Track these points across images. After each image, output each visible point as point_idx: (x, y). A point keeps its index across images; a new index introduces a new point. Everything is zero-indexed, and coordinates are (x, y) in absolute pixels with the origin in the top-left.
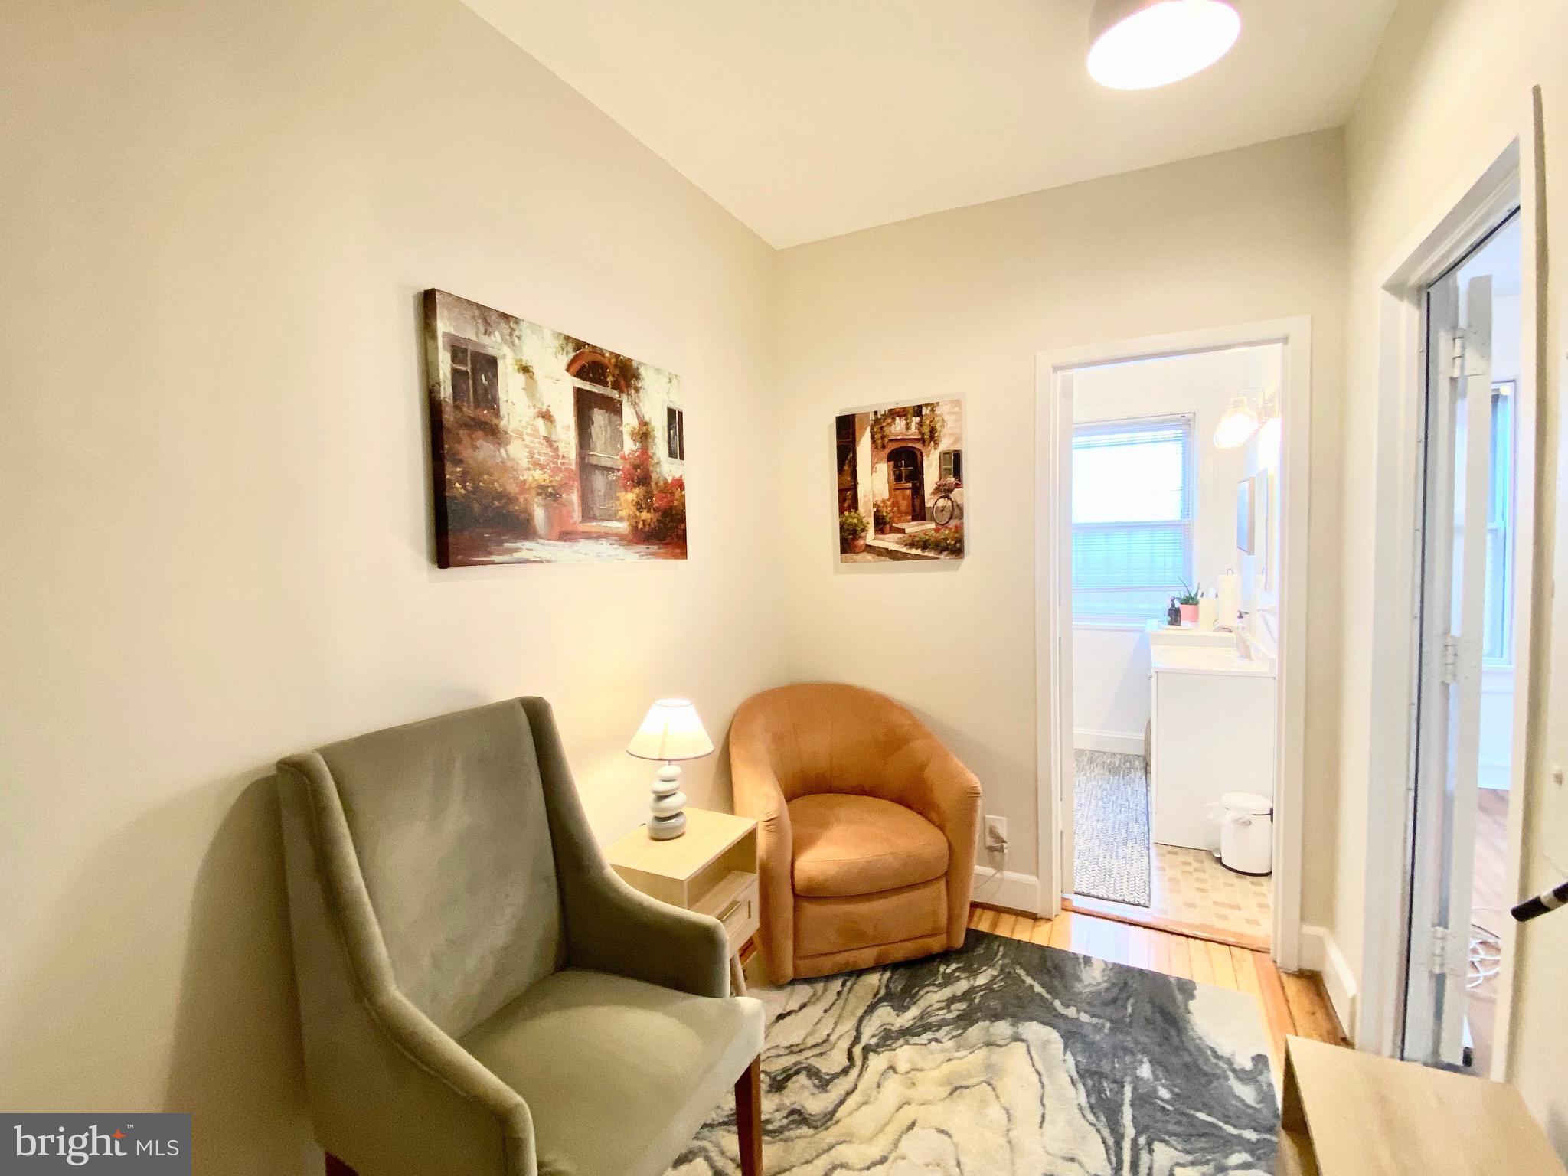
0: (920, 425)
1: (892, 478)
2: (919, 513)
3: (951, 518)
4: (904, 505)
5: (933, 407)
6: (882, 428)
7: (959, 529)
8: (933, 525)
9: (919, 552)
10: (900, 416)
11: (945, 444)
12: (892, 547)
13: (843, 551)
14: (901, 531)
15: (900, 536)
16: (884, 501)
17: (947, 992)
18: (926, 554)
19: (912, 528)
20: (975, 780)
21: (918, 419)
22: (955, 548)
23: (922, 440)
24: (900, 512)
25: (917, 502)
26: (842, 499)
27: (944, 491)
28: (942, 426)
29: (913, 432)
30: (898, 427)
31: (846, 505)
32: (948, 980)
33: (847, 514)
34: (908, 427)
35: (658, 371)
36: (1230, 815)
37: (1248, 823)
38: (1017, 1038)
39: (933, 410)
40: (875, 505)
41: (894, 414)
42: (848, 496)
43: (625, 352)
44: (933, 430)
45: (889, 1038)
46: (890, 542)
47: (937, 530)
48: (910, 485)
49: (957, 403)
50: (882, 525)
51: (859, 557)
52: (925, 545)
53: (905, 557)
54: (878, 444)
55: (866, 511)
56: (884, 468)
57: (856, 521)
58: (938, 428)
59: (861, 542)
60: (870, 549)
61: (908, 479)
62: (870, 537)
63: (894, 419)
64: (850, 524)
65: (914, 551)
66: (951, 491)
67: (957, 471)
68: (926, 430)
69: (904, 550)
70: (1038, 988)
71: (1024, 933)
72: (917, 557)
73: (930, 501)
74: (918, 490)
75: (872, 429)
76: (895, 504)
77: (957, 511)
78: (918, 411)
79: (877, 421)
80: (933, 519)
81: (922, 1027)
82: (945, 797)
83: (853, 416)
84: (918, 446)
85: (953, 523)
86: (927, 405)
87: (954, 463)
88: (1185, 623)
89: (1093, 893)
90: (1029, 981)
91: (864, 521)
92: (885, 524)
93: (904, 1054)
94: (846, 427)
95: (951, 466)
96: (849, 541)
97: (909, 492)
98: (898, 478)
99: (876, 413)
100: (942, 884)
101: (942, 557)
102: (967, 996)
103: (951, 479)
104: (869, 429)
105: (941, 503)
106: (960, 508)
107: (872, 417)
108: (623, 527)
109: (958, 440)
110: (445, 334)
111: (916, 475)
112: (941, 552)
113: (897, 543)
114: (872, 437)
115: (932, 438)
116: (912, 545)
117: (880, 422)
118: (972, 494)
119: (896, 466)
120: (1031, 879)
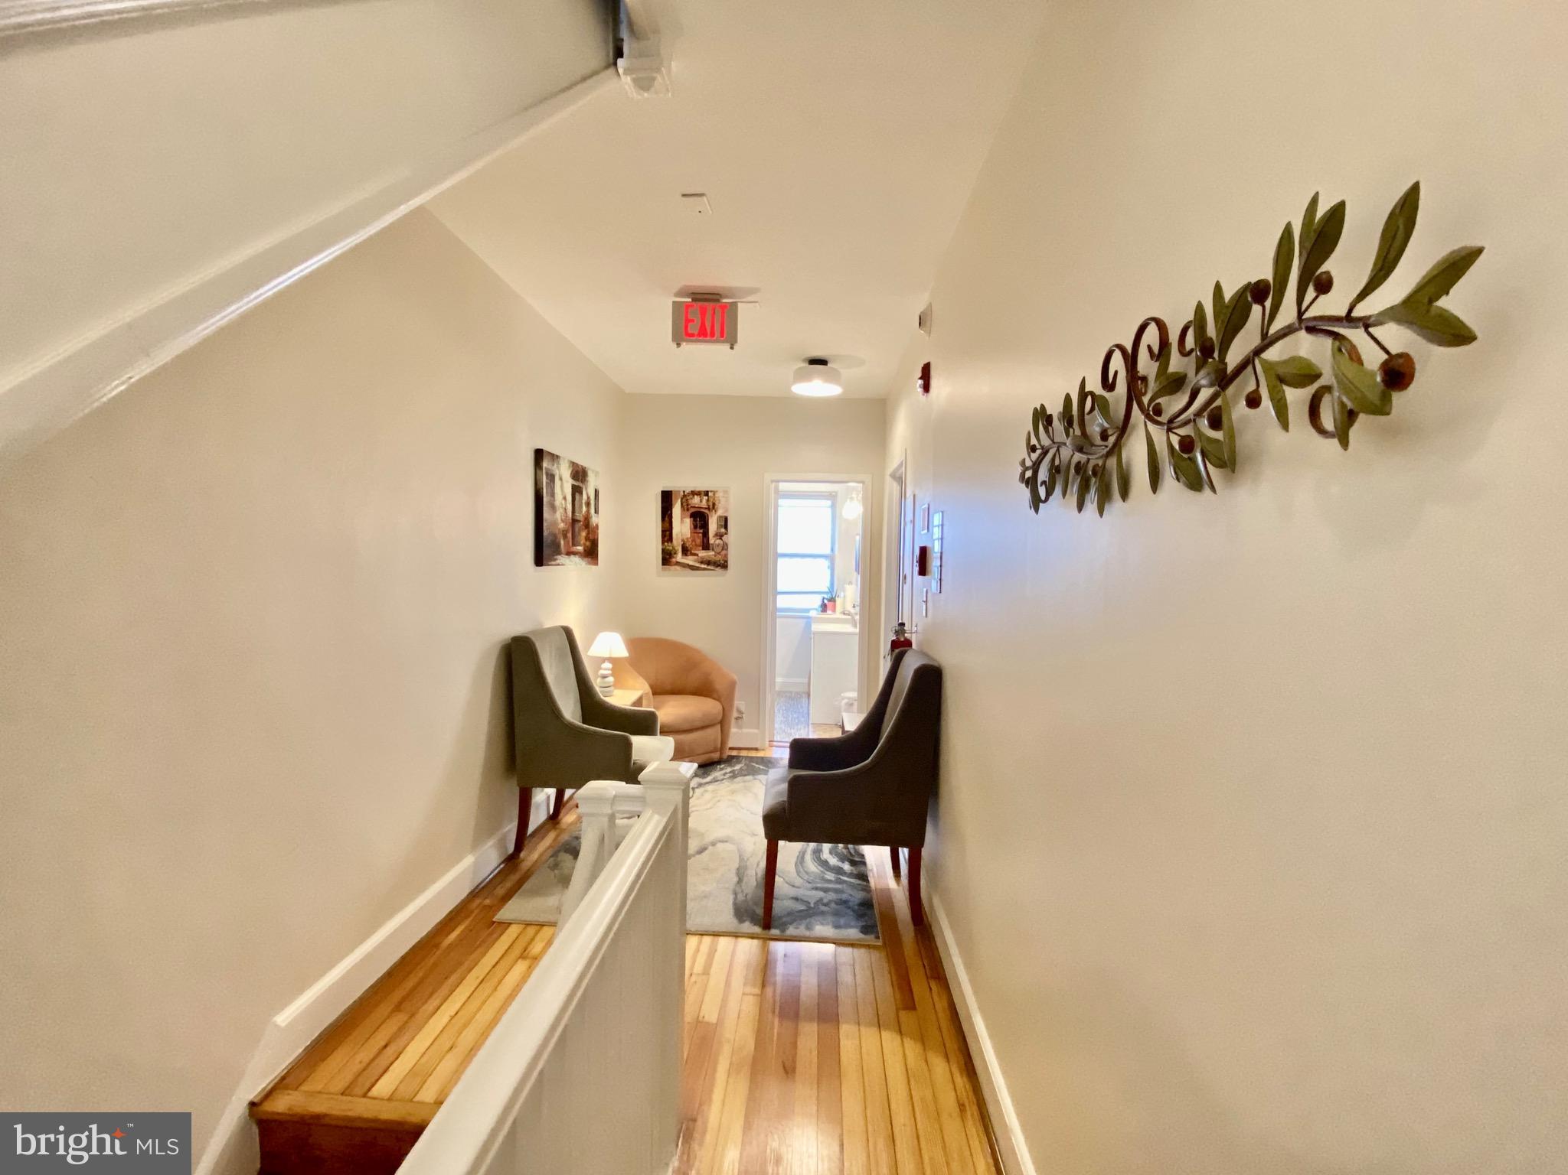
0: (708, 500)
1: (692, 526)
2: (706, 546)
3: (723, 549)
4: (699, 541)
5: (714, 493)
6: (687, 500)
7: (726, 556)
8: (713, 553)
9: (705, 566)
10: (697, 495)
11: (720, 512)
12: (691, 563)
13: (663, 564)
14: (697, 555)
15: (696, 557)
16: (687, 539)
17: (723, 772)
18: (709, 567)
19: (702, 554)
20: (735, 677)
21: (706, 498)
22: (724, 565)
23: (709, 509)
24: (696, 545)
25: (705, 541)
26: (663, 536)
27: (720, 536)
28: (719, 503)
29: (704, 504)
30: (696, 500)
31: (666, 539)
32: (722, 769)
33: (666, 544)
34: (701, 501)
35: (593, 471)
36: (846, 701)
37: (852, 705)
38: (755, 779)
39: (714, 494)
40: (683, 540)
41: (693, 493)
42: (667, 534)
43: (585, 465)
44: (714, 504)
45: (700, 785)
46: (690, 560)
47: (715, 556)
48: (701, 531)
49: (726, 492)
50: (685, 551)
51: (673, 568)
52: (709, 563)
53: (698, 569)
54: (685, 506)
55: (677, 543)
56: (688, 521)
57: (671, 548)
58: (716, 503)
59: (674, 560)
60: (678, 563)
61: (701, 528)
62: (679, 557)
63: (693, 496)
64: (668, 550)
65: (703, 566)
66: (723, 536)
67: (726, 527)
68: (711, 504)
69: (698, 565)
70: (761, 767)
71: (753, 754)
72: (704, 569)
73: (712, 540)
74: (706, 534)
75: (682, 499)
76: (693, 540)
77: (725, 547)
78: (707, 493)
79: (684, 496)
80: (713, 550)
81: (715, 780)
82: (720, 685)
83: (671, 491)
84: (706, 511)
85: (724, 552)
86: (711, 491)
87: (725, 522)
88: (829, 612)
89: (784, 740)
90: (757, 766)
91: (676, 548)
92: (687, 551)
93: (710, 787)
94: (667, 498)
95: (723, 523)
96: (667, 558)
97: (701, 535)
98: (695, 527)
99: (684, 492)
100: (719, 726)
101: (717, 569)
102: (730, 772)
103: (723, 530)
104: (679, 500)
105: (718, 541)
106: (727, 544)
107: (682, 493)
108: (580, 548)
109: (727, 511)
110: (546, 468)
111: (705, 526)
112: (717, 567)
113: (695, 561)
114: (682, 504)
115: (714, 508)
116: (702, 563)
117: (685, 498)
118: (731, 538)
119: (694, 520)
120: (756, 731)
